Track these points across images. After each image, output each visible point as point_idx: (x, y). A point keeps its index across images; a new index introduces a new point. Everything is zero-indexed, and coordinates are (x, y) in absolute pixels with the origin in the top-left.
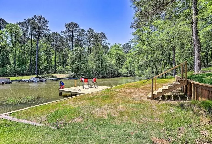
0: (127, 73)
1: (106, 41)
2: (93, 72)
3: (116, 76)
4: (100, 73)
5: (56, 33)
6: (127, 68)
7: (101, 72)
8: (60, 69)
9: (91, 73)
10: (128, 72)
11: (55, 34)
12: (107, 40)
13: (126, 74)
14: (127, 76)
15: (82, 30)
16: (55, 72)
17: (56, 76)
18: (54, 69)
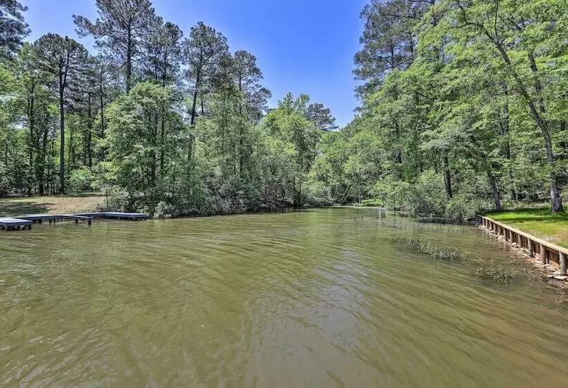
0: (325, 193)
1: (258, 83)
2: (213, 190)
3: (289, 205)
4: (241, 192)
5: (63, 36)
6: (322, 178)
7: (242, 189)
8: (83, 178)
9: (206, 190)
10: (328, 189)
11: (60, 39)
12: (262, 77)
13: (324, 199)
14: (326, 205)
15: (169, 25)
16: (62, 191)
17: (48, 204)
18: (58, 178)
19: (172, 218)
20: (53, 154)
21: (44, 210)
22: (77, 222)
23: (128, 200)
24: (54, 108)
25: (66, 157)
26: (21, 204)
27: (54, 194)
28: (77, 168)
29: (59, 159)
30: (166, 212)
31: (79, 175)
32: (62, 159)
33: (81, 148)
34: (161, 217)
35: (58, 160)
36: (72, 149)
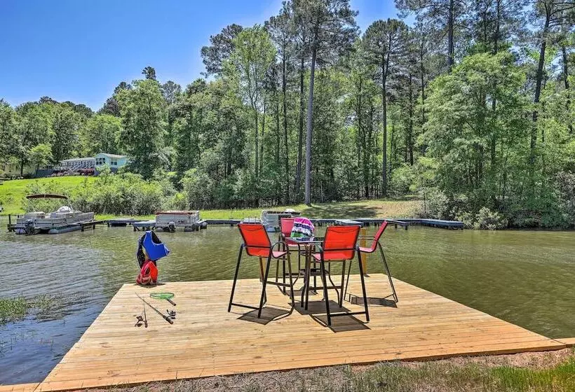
5: (385, 20)
8: (404, 178)
11: (383, 24)
16: (385, 193)
17: (376, 208)
18: (381, 178)
19: (497, 229)
20: (377, 152)
21: (373, 214)
22: (396, 227)
23: (446, 205)
24: (378, 101)
25: (388, 153)
26: (356, 208)
27: (378, 197)
28: (398, 165)
29: (382, 157)
30: (489, 221)
31: (401, 175)
32: (385, 156)
33: (402, 141)
34: (482, 227)
35: (380, 158)
36: (394, 144)
